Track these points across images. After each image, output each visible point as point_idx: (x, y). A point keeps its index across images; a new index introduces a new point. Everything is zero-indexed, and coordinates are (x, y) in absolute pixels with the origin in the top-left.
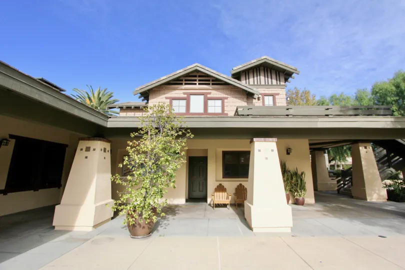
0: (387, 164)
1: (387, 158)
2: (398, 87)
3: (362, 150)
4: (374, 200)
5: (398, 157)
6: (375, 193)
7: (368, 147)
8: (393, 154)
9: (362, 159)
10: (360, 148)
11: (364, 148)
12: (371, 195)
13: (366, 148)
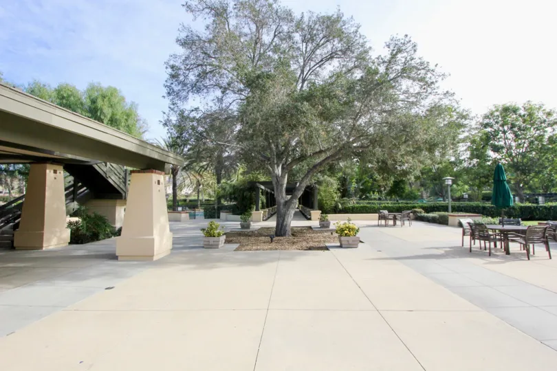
0: (72, 196)
1: (72, 189)
2: (94, 102)
3: (50, 173)
4: (51, 248)
5: (85, 188)
6: (55, 236)
7: (58, 172)
8: (80, 184)
9: (47, 188)
10: (48, 171)
11: (52, 171)
12: (49, 240)
13: (55, 172)
